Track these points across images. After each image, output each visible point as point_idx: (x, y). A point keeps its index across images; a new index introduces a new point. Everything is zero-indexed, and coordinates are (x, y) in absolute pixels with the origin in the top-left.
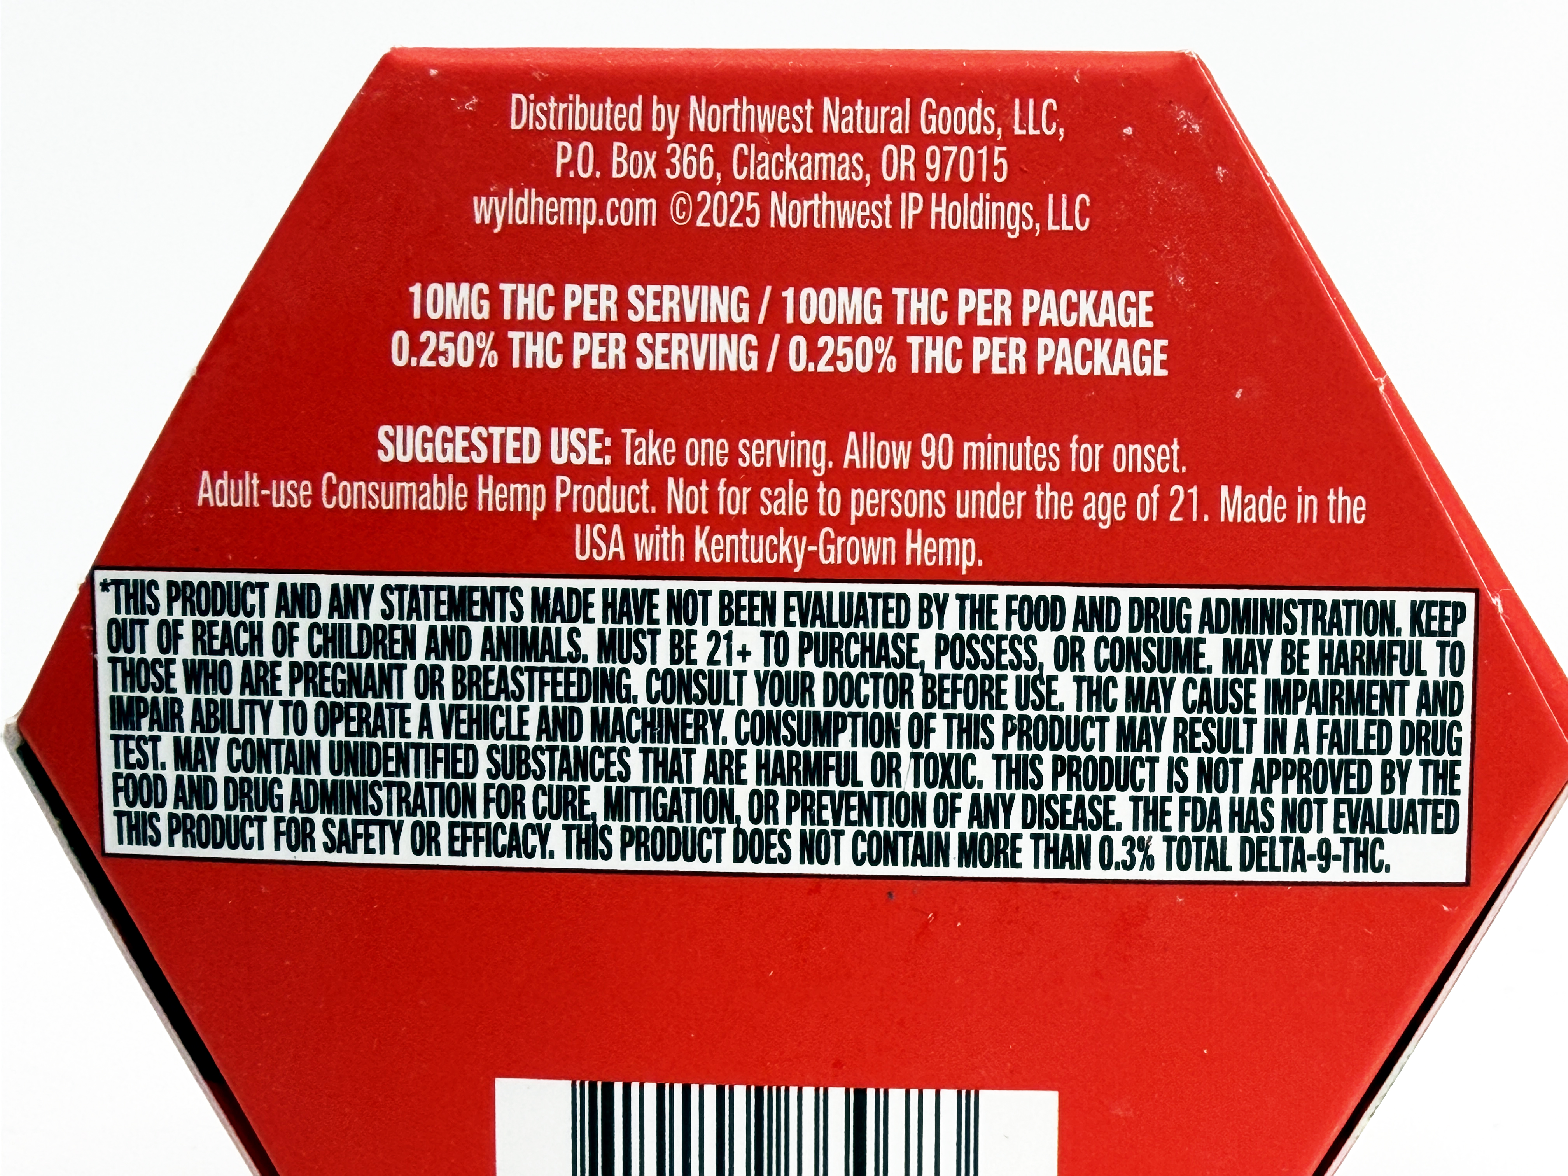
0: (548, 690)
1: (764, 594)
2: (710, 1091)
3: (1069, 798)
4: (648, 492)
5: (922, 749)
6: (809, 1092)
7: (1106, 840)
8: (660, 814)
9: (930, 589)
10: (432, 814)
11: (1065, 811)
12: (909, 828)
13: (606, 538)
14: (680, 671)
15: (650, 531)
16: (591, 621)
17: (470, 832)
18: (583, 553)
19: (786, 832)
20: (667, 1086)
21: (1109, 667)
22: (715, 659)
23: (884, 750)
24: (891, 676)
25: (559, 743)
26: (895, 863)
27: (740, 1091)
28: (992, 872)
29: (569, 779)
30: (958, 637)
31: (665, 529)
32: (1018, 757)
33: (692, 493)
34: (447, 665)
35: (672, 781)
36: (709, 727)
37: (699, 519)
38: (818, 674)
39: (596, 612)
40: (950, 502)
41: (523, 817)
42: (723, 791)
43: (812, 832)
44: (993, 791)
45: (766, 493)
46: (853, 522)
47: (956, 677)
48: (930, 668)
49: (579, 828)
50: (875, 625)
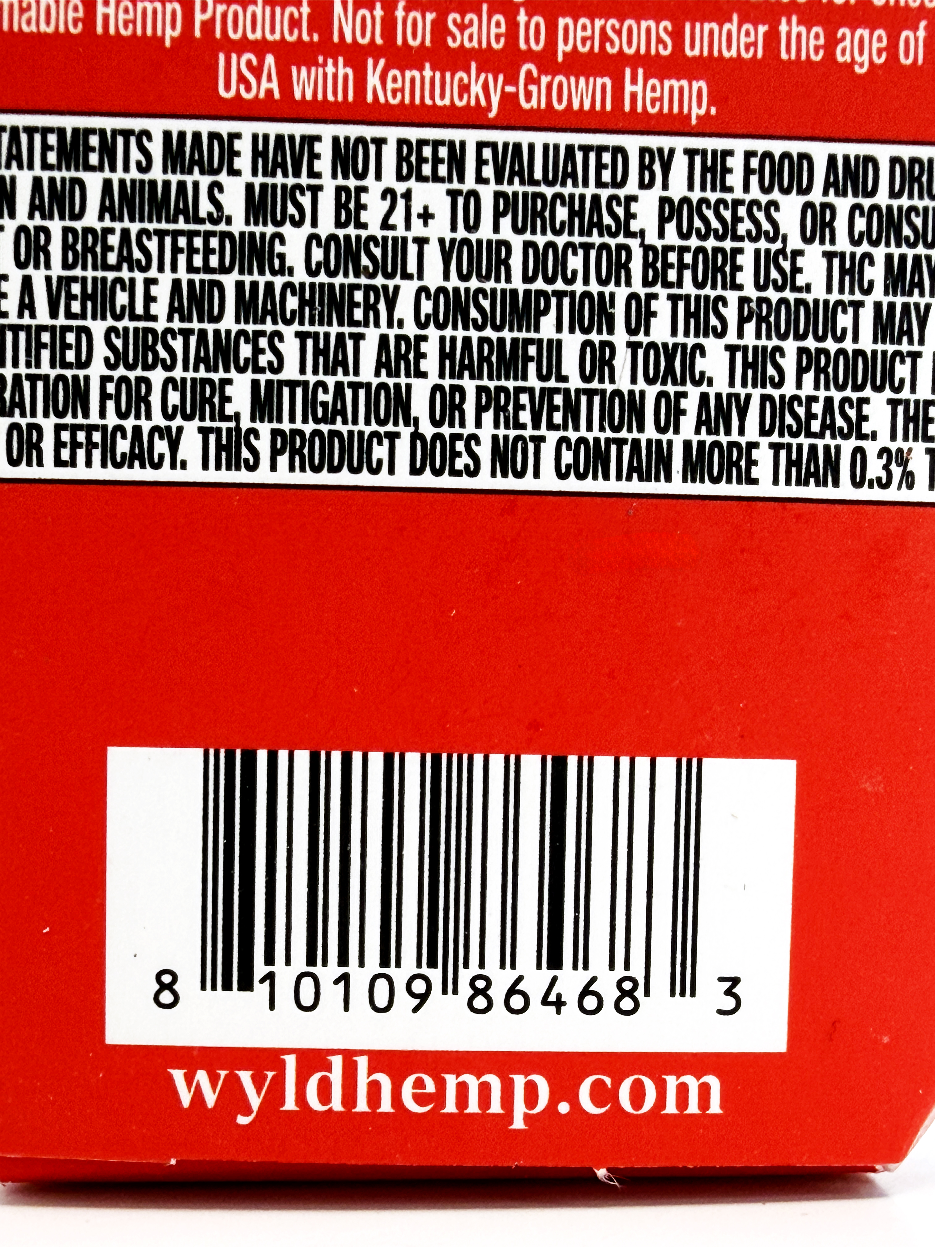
0: (182, 259)
1: (451, 144)
2: (376, 759)
3: (815, 399)
4: (310, 16)
5: (641, 338)
6: (497, 761)
7: (859, 451)
8: (320, 414)
9: (654, 142)
10: (33, 414)
11: (811, 416)
12: (624, 434)
13: (257, 71)
14: (347, 237)
15: (311, 63)
16: (238, 173)
17: (81, 436)
18: (228, 87)
19: (475, 438)
20: (323, 754)
21: (865, 242)
22: (391, 221)
23: (594, 337)
24: (604, 246)
25: (195, 325)
26: (606, 477)
27: (413, 759)
28: (723, 489)
29: (208, 370)
30: (685, 200)
31: (330, 61)
32: (756, 348)
33: (364, 19)
34: (56, 226)
35: (334, 373)
36: (382, 307)
37: (372, 50)
38: (517, 242)
39: (243, 163)
40: (677, 35)
41: (149, 417)
42: (397, 386)
43: (506, 438)
44: (725, 390)
45: (455, 22)
46: (560, 58)
47: (683, 250)
48: (652, 238)
49: (218, 431)
50: (586, 184)
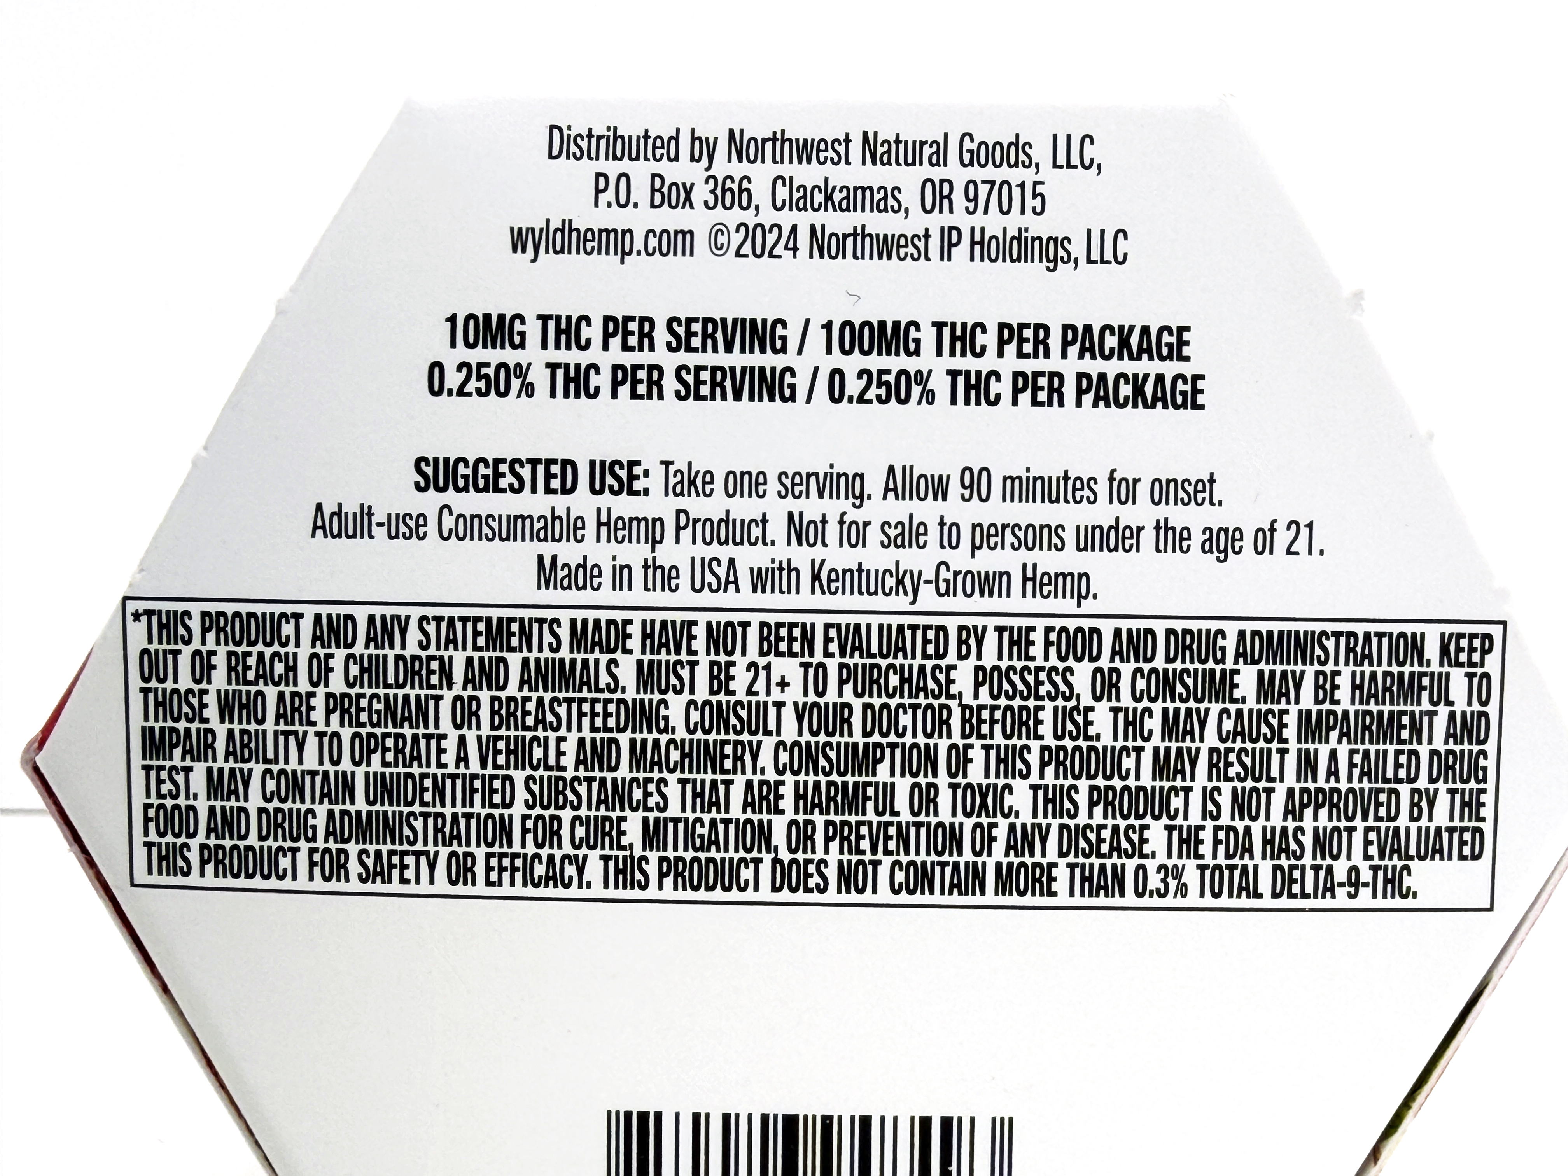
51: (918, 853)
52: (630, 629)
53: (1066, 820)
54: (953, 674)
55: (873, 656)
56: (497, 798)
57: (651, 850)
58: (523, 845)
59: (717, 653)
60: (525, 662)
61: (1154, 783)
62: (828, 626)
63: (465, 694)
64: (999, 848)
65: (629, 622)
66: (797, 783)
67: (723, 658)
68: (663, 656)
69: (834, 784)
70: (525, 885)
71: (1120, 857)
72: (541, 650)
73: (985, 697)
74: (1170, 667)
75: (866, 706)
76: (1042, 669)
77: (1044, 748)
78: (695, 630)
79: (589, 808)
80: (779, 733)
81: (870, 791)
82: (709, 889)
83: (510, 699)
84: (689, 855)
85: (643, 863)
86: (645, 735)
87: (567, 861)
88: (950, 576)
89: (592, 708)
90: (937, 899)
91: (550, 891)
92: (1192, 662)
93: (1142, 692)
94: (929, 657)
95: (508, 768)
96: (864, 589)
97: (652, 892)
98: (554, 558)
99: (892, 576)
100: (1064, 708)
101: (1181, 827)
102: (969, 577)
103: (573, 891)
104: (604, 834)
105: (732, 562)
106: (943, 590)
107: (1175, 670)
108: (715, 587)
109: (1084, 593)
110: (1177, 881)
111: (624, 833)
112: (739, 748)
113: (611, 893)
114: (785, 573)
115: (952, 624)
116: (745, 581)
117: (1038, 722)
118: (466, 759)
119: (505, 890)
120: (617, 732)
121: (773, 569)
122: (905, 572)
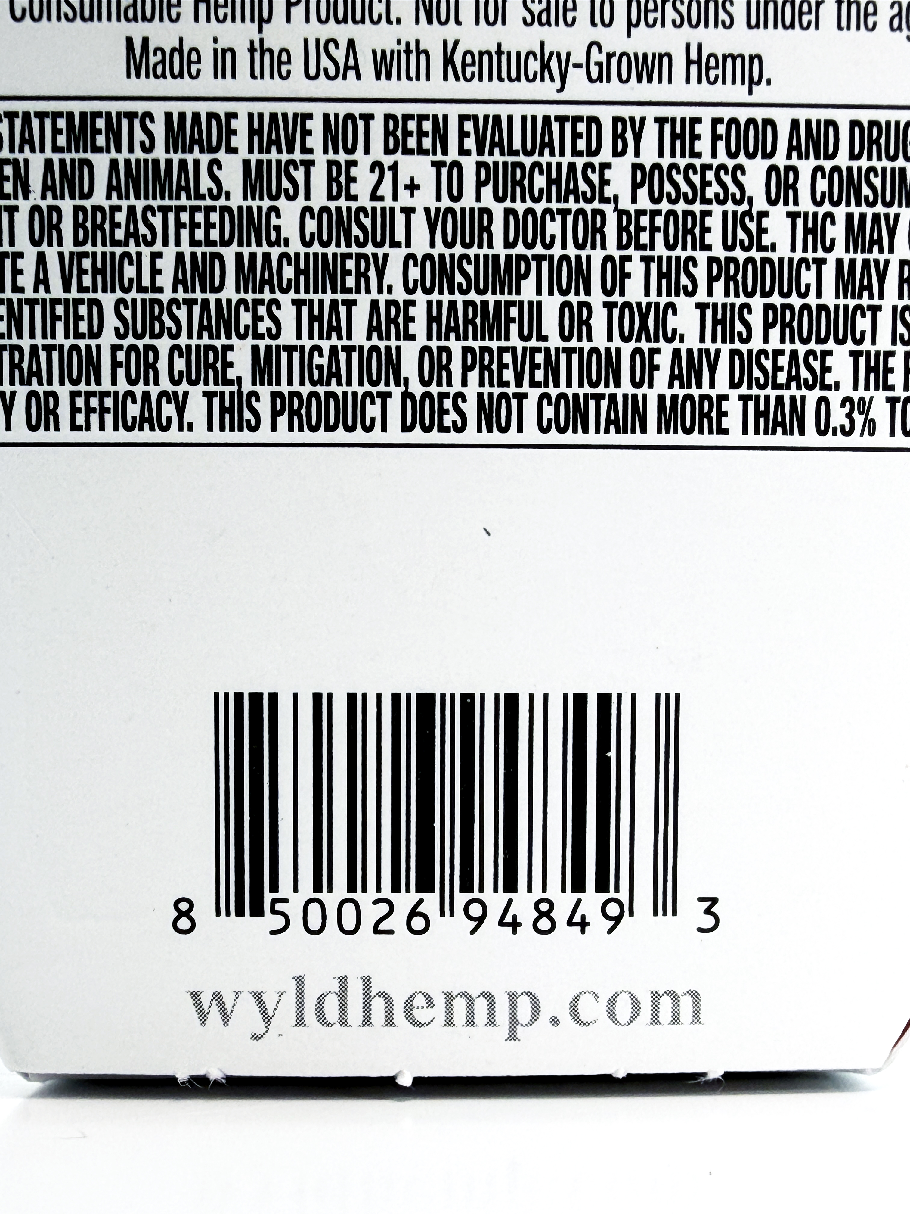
51: (569, 384)
52: (234, 123)
53: (737, 345)
54: (608, 174)
55: (516, 153)
56: (83, 327)
57: (262, 384)
58: (114, 382)
59: (336, 152)
60: (114, 163)
61: (837, 302)
62: (463, 118)
63: (44, 204)
64: (661, 377)
65: (235, 115)
66: (429, 303)
67: (342, 157)
68: (274, 155)
69: (473, 303)
70: (116, 429)
71: (799, 388)
72: (131, 150)
73: (644, 202)
74: (855, 164)
75: (508, 212)
76: (709, 167)
77: (712, 260)
78: (310, 124)
79: (190, 336)
80: (408, 245)
81: (514, 312)
82: (330, 429)
83: (95, 208)
84: (306, 390)
85: (253, 399)
86: (254, 248)
87: (164, 400)
88: (603, 58)
89: (192, 218)
90: (592, 438)
91: (147, 435)
92: (879, 158)
93: (823, 194)
94: (580, 154)
95: (95, 291)
96: (504, 74)
97: (264, 434)
98: (145, 41)
99: (535, 59)
100: (735, 213)
101: (868, 353)
102: (625, 59)
103: (173, 435)
104: (208, 366)
105: (351, 43)
106: (594, 74)
107: (860, 169)
108: (332, 73)
109: (756, 78)
110: (864, 415)
111: (231, 365)
112: (363, 262)
113: (217, 436)
114: (413, 57)
115: (606, 115)
116: (367, 66)
117: (705, 230)
118: (46, 282)
119: (94, 435)
120: (221, 246)
121: (399, 52)
122: (551, 54)
